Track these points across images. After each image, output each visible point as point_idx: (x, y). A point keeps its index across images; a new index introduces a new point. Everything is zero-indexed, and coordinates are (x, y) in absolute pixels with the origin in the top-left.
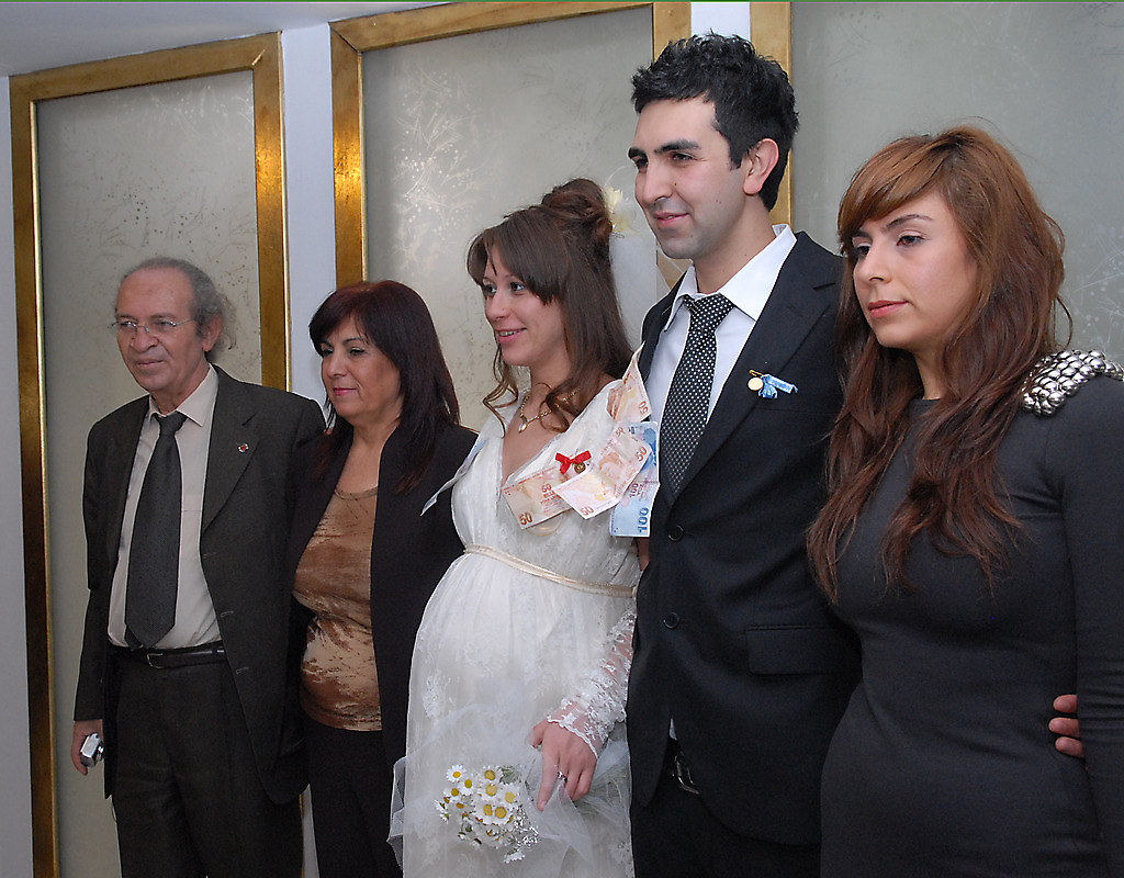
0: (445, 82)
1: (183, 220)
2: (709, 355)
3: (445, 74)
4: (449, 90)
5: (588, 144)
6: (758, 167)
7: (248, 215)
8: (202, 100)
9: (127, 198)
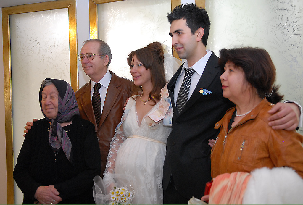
0: (119, 12)
1: (50, 47)
3: (119, 10)
4: (120, 15)
5: (155, 29)
6: (199, 34)
7: (67, 46)
8: (55, 15)
9: (34, 41)
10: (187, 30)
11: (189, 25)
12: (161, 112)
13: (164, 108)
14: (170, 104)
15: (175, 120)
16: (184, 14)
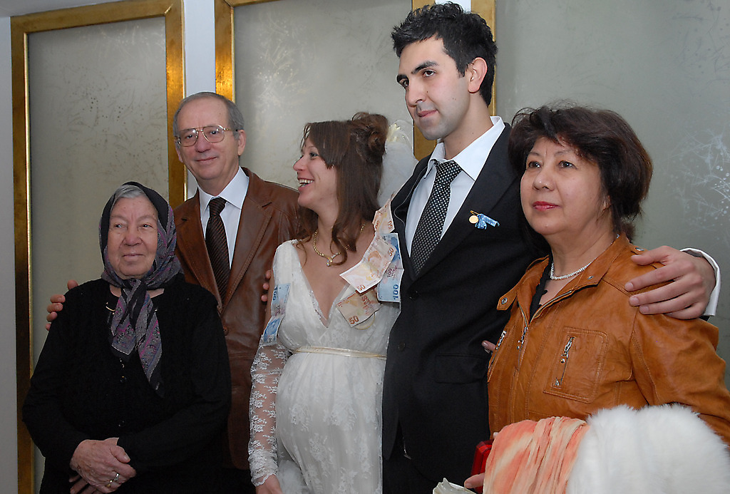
0: (285, 27)
1: (120, 110)
2: (445, 199)
3: (285, 22)
4: (287, 32)
5: (372, 66)
6: (475, 76)
7: (161, 107)
8: (134, 34)
9: (85, 95)
10: (447, 66)
11: (451, 50)
12: (374, 267)
13: (381, 259)
14: (395, 250)
15: (408, 287)
16: (435, 25)
